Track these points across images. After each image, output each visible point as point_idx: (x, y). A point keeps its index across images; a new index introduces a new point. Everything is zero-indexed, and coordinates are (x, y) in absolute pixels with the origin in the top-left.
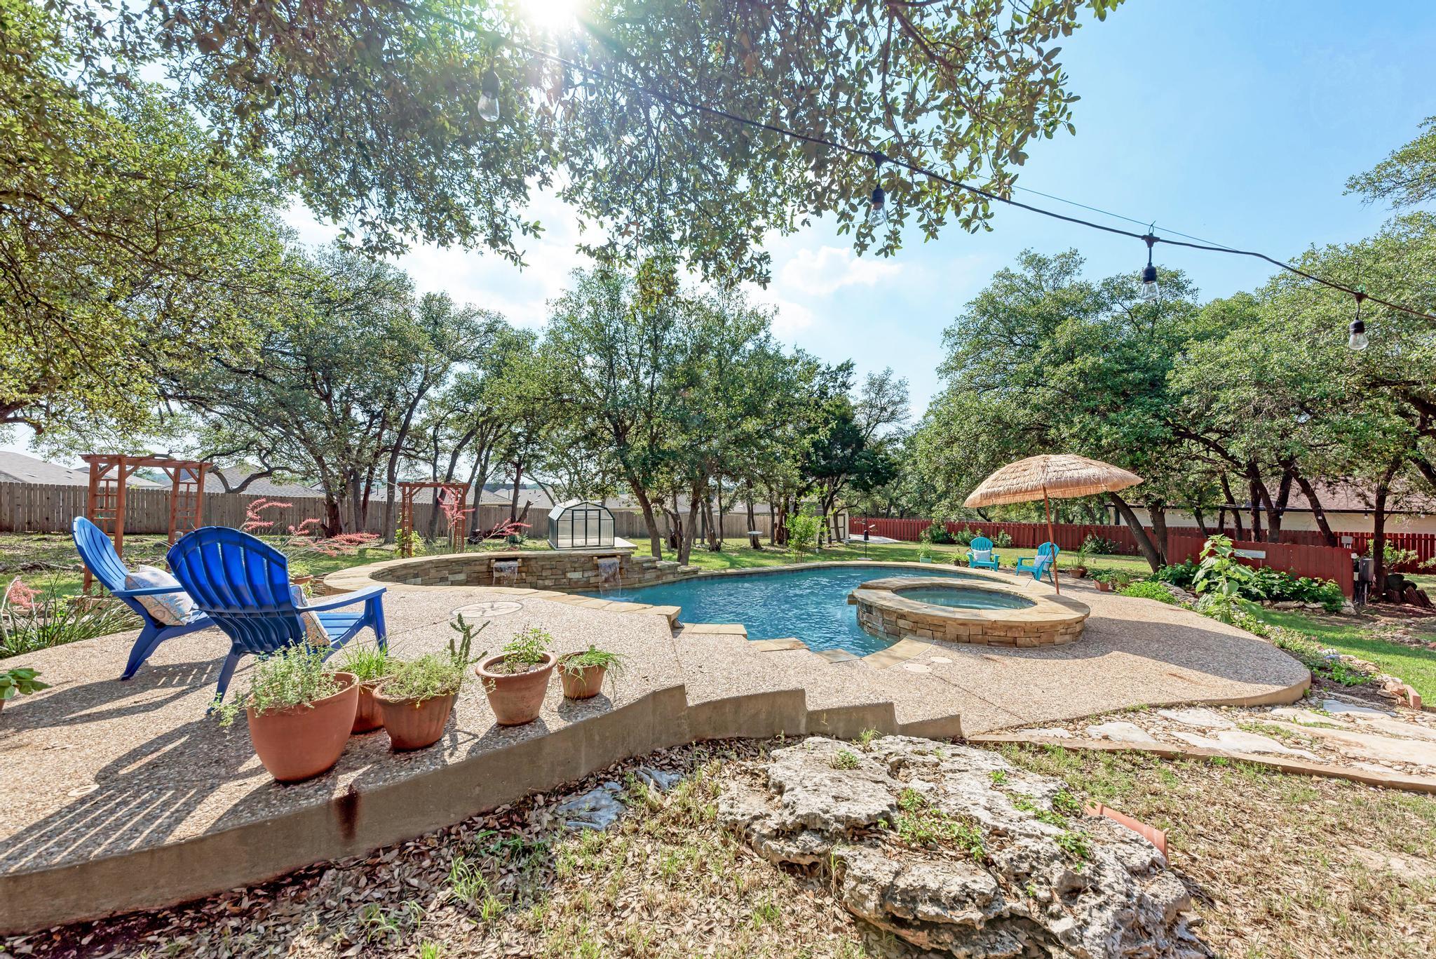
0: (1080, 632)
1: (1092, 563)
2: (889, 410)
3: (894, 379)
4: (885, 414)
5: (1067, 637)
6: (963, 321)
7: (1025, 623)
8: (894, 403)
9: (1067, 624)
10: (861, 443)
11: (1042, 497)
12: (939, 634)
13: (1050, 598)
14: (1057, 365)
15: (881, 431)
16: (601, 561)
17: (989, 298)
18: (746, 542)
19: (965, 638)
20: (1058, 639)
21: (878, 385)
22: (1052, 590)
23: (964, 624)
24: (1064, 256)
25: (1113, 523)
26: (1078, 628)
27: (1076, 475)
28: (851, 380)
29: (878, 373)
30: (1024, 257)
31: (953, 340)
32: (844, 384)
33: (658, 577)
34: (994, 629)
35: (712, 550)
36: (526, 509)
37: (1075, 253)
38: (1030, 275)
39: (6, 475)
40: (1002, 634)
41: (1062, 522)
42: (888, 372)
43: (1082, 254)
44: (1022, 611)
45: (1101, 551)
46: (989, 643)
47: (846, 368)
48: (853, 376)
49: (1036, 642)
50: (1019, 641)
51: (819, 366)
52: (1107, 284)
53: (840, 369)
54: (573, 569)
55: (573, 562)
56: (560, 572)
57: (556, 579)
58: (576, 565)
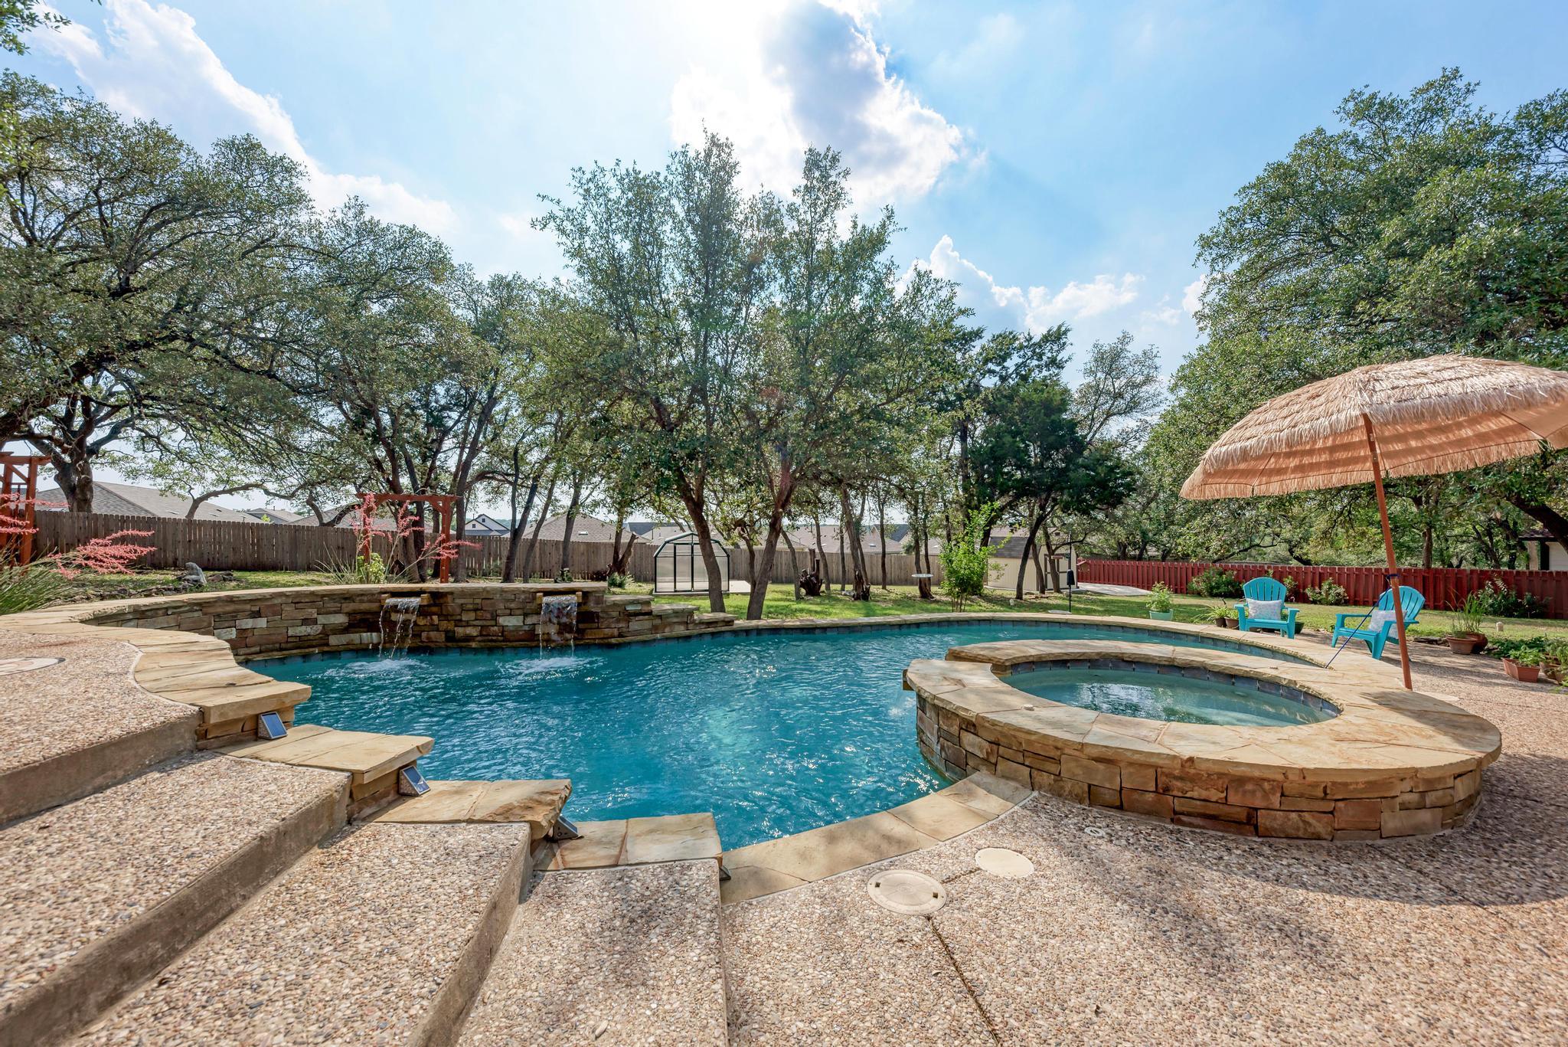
0: (1469, 802)
1: (1493, 629)
2: (1128, 396)
3: (1134, 349)
4: (1121, 403)
5: (1425, 816)
6: (1234, 215)
7: (1285, 771)
8: (1135, 386)
9: (1425, 782)
10: (1079, 445)
11: (1370, 477)
12: (1046, 779)
13: (1385, 700)
14: (1415, 257)
15: (1114, 428)
16: (546, 599)
17: (1282, 172)
18: (914, 591)
19: (1111, 797)
20: (1391, 821)
21: (1109, 361)
22: (1391, 678)
23: (1108, 759)
24: (1431, 85)
25: (1535, 567)
26: (1462, 789)
27: (1456, 389)
28: (1063, 355)
29: (1108, 341)
30: (1351, 105)
31: (1215, 252)
32: (1053, 362)
33: (655, 629)
34: (1194, 780)
35: (857, 598)
36: (630, 544)
37: (1456, 74)
38: (1363, 131)
39: (142, 509)
40: (1215, 795)
41: (1437, 565)
42: (1125, 339)
43: (1468, 77)
44: (1289, 730)
45: (1509, 610)
46: (1176, 817)
47: (1056, 337)
48: (1068, 348)
49: (1319, 826)
50: (1263, 819)
51: (1015, 339)
52: (1525, 115)
53: (1046, 339)
54: (508, 611)
55: (508, 600)
56: (489, 616)
57: (482, 626)
58: (513, 605)
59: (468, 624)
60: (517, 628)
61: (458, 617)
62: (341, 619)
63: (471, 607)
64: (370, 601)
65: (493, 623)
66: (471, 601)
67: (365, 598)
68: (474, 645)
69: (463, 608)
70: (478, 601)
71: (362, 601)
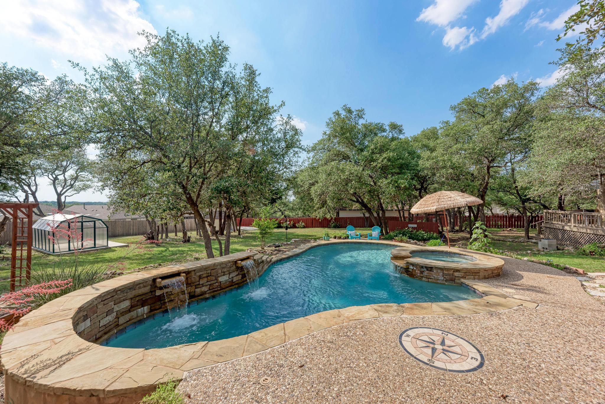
12: (477, 277)
19: (487, 277)
33: (262, 268)
46: (494, 277)
50: (500, 274)
54: (223, 274)
55: (223, 268)
56: (214, 278)
57: (210, 285)
58: (225, 270)
59: (203, 285)
60: (226, 281)
61: (198, 283)
62: (126, 304)
63: (205, 275)
64: (145, 287)
65: (216, 281)
66: (205, 272)
67: (142, 285)
68: (207, 296)
69: (200, 277)
70: (209, 271)
71: (140, 288)
